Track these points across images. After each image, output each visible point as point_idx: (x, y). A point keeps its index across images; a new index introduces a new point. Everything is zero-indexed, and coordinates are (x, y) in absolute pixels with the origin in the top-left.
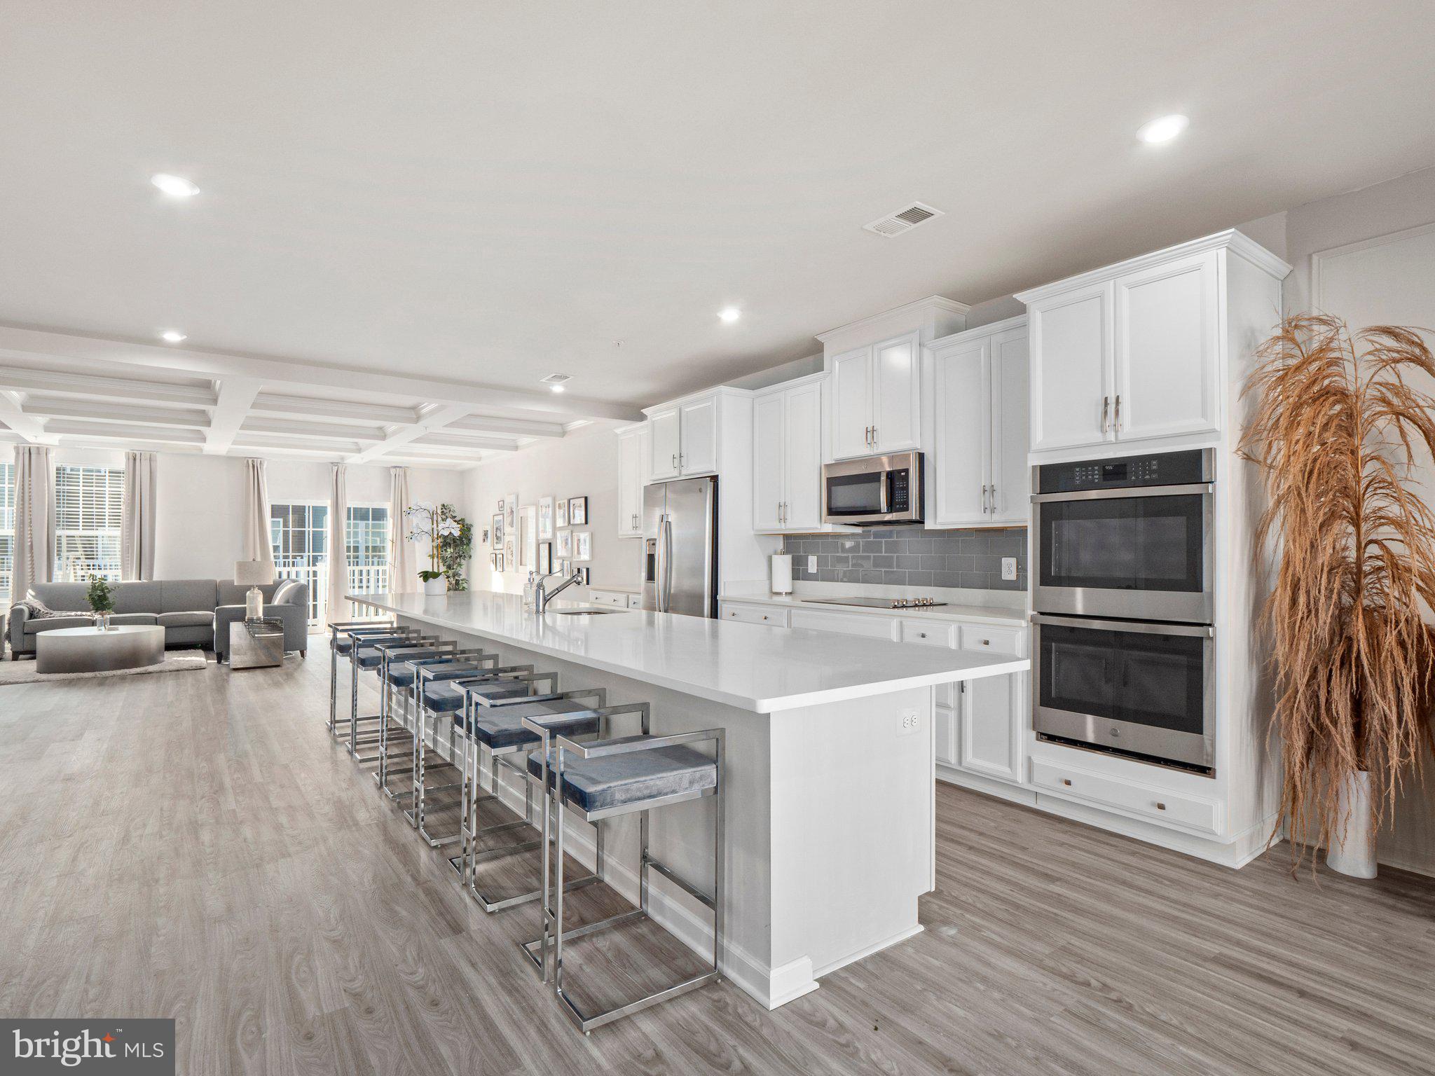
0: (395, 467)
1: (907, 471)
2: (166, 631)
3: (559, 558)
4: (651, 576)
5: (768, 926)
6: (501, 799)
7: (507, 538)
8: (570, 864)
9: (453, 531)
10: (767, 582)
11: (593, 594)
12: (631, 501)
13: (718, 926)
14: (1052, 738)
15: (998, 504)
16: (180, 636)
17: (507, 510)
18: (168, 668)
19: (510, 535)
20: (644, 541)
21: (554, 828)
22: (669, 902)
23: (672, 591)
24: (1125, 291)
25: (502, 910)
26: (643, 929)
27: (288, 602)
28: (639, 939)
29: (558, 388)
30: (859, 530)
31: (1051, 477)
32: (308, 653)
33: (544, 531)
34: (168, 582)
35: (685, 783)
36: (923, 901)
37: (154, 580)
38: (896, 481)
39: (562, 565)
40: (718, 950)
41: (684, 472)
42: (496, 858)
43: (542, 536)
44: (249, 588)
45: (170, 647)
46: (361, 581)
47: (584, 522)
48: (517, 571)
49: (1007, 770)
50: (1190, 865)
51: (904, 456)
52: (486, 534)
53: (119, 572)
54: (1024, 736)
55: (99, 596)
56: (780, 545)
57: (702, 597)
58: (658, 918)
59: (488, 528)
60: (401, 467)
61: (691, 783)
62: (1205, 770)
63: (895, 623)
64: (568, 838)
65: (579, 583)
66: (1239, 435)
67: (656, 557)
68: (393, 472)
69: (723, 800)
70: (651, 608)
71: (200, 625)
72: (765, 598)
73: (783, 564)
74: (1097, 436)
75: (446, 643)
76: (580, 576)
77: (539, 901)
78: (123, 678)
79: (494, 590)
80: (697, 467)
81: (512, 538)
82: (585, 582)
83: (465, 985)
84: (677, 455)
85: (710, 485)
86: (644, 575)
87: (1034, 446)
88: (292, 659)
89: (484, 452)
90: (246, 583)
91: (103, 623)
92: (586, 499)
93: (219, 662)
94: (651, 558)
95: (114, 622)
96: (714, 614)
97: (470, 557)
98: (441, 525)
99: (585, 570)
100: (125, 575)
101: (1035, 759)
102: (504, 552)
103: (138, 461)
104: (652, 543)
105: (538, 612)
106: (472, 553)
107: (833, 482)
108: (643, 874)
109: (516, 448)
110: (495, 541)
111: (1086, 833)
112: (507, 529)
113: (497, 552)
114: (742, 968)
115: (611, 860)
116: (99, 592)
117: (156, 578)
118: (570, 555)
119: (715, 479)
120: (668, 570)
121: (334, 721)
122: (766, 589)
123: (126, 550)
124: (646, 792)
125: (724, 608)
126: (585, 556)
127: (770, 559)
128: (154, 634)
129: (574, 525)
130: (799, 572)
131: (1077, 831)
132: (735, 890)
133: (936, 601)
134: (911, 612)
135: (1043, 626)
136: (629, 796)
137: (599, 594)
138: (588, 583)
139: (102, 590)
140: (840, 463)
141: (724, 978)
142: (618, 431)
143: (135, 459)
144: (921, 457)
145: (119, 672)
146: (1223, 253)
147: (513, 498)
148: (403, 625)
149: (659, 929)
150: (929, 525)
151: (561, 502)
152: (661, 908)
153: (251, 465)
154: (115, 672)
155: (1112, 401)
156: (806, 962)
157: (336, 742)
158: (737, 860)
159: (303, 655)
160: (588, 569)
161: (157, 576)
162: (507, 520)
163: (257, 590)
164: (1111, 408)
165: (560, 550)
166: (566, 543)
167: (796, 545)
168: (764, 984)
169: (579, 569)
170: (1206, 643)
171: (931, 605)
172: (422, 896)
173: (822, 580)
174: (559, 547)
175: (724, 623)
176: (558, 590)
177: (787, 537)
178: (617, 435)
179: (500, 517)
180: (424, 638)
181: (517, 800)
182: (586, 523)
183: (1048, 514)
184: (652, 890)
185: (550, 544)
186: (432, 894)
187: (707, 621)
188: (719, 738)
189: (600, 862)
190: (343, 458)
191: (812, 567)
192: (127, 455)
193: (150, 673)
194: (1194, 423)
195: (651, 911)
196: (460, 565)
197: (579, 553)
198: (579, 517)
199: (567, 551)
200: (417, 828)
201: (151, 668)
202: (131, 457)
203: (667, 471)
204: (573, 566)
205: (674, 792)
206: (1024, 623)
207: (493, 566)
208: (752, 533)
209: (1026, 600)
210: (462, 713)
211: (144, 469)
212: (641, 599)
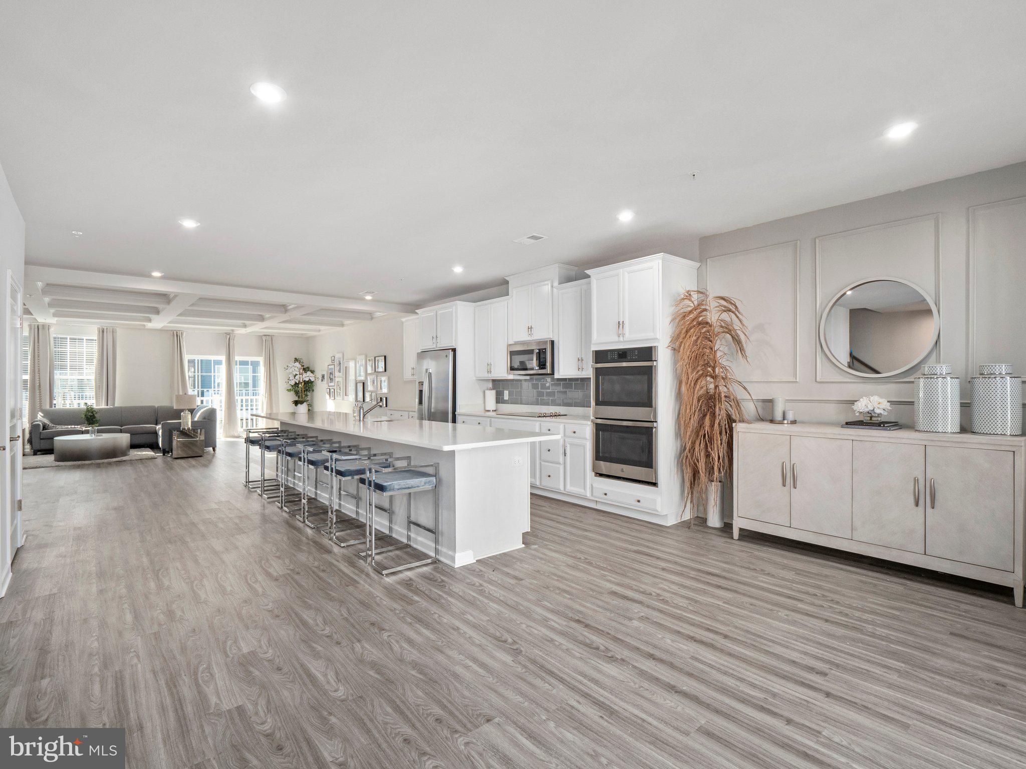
0: (265, 335)
1: (545, 349)
2: (131, 437)
3: (369, 391)
4: (421, 402)
5: (455, 537)
6: (343, 511)
7: (337, 380)
8: (377, 532)
9: (311, 378)
10: (483, 405)
11: (389, 413)
12: (410, 360)
13: (436, 542)
14: (601, 475)
15: (584, 367)
16: (140, 440)
17: (336, 363)
18: (134, 458)
19: (338, 377)
20: (417, 383)
21: (371, 519)
22: (420, 539)
23: (432, 410)
24: (626, 274)
25: (347, 546)
26: (408, 550)
27: (205, 418)
28: (407, 553)
29: (369, 298)
30: (528, 378)
31: (600, 356)
32: (217, 449)
33: (360, 376)
34: (126, 407)
35: (423, 484)
36: (525, 535)
37: (116, 405)
38: (541, 354)
39: (371, 395)
40: (437, 551)
41: (438, 346)
42: (343, 531)
43: (359, 378)
44: (182, 410)
45: (134, 446)
46: (242, 406)
47: (384, 370)
48: (343, 399)
49: (582, 491)
50: (649, 525)
51: (546, 342)
52: (323, 377)
53: (94, 401)
54: (590, 474)
55: (91, 416)
56: (490, 385)
57: (448, 413)
58: (415, 546)
59: (325, 373)
60: (269, 335)
61: (425, 483)
62: (655, 484)
63: (538, 424)
64: (377, 523)
65: (381, 406)
66: (669, 340)
67: (424, 391)
68: (264, 338)
69: (438, 491)
70: (421, 418)
71: (148, 433)
72: (482, 413)
73: (491, 395)
74: (616, 338)
75: (311, 437)
76: (382, 402)
77: (365, 543)
78: (110, 464)
79: (328, 410)
80: (445, 343)
81: (340, 380)
82: (385, 406)
83: (335, 566)
84: (435, 337)
85: (451, 354)
86: (417, 400)
87: (593, 342)
88: (208, 453)
89: (322, 328)
90: (181, 407)
91: (93, 432)
92: (385, 357)
93: (164, 455)
94: (421, 392)
95: (99, 431)
96: (454, 421)
97: (313, 390)
98: (305, 375)
99: (385, 399)
100: (98, 403)
101: (594, 486)
102: (335, 388)
103: (105, 333)
104: (421, 383)
105: (360, 420)
106: (314, 388)
107: (512, 354)
108: (409, 529)
109: (342, 325)
110: (329, 381)
111: (613, 516)
112: (337, 374)
113: (331, 388)
114: (446, 555)
115: (395, 527)
116: (90, 414)
117: (117, 405)
118: (376, 389)
119: (454, 350)
120: (430, 398)
121: (248, 482)
122: (483, 409)
123: (98, 388)
124: (407, 486)
125: (458, 418)
126: (385, 390)
127: (484, 392)
128: (124, 439)
129: (378, 372)
130: (499, 400)
131: (610, 516)
132: (443, 527)
133: (562, 413)
134: (548, 419)
135: (597, 425)
136: (400, 487)
137: (392, 412)
138: (386, 406)
139: (92, 412)
140: (516, 343)
141: (439, 561)
142: (403, 320)
143: (103, 332)
144: (552, 342)
145: (106, 461)
146: (660, 261)
147: (340, 355)
148: (284, 429)
149: (415, 549)
150: (556, 376)
151: (370, 358)
152: (416, 541)
153: (175, 335)
154: (103, 461)
155: (621, 323)
156: (470, 553)
157: (250, 491)
158: (444, 514)
159: (214, 450)
160: (386, 398)
161: (118, 404)
162: (337, 369)
163: (187, 412)
164: (621, 326)
165: (370, 387)
166: (374, 383)
167: (498, 385)
168: (453, 559)
169: (381, 398)
170: (654, 430)
171: (559, 415)
172: (311, 543)
173: (511, 403)
174: (369, 384)
175: (459, 425)
176: (371, 410)
177: (494, 381)
178: (402, 323)
179: (333, 367)
180: (298, 435)
181: (350, 510)
182: (385, 371)
183: (598, 372)
184: (413, 535)
185: (364, 383)
186: (315, 542)
187: (450, 425)
188: (436, 466)
189: (391, 529)
190: (233, 330)
191: (506, 397)
192: (99, 329)
193: (124, 461)
194: (650, 335)
195: (412, 544)
196: (306, 395)
197: (381, 388)
198: (381, 367)
199: (374, 387)
200: (304, 522)
201: (124, 458)
202: (101, 331)
203: (429, 345)
204: (378, 396)
205: (418, 487)
206: (589, 423)
207: (328, 397)
208: (474, 378)
209: (591, 411)
210: (328, 464)
211: (109, 337)
212: (416, 415)
